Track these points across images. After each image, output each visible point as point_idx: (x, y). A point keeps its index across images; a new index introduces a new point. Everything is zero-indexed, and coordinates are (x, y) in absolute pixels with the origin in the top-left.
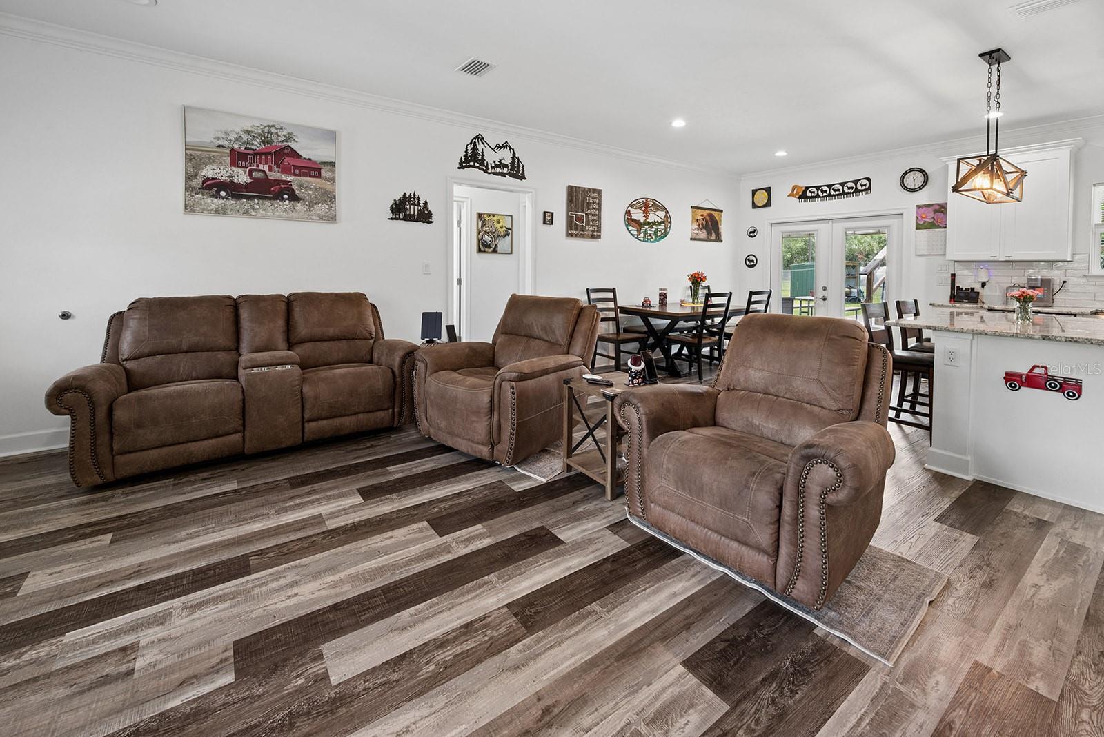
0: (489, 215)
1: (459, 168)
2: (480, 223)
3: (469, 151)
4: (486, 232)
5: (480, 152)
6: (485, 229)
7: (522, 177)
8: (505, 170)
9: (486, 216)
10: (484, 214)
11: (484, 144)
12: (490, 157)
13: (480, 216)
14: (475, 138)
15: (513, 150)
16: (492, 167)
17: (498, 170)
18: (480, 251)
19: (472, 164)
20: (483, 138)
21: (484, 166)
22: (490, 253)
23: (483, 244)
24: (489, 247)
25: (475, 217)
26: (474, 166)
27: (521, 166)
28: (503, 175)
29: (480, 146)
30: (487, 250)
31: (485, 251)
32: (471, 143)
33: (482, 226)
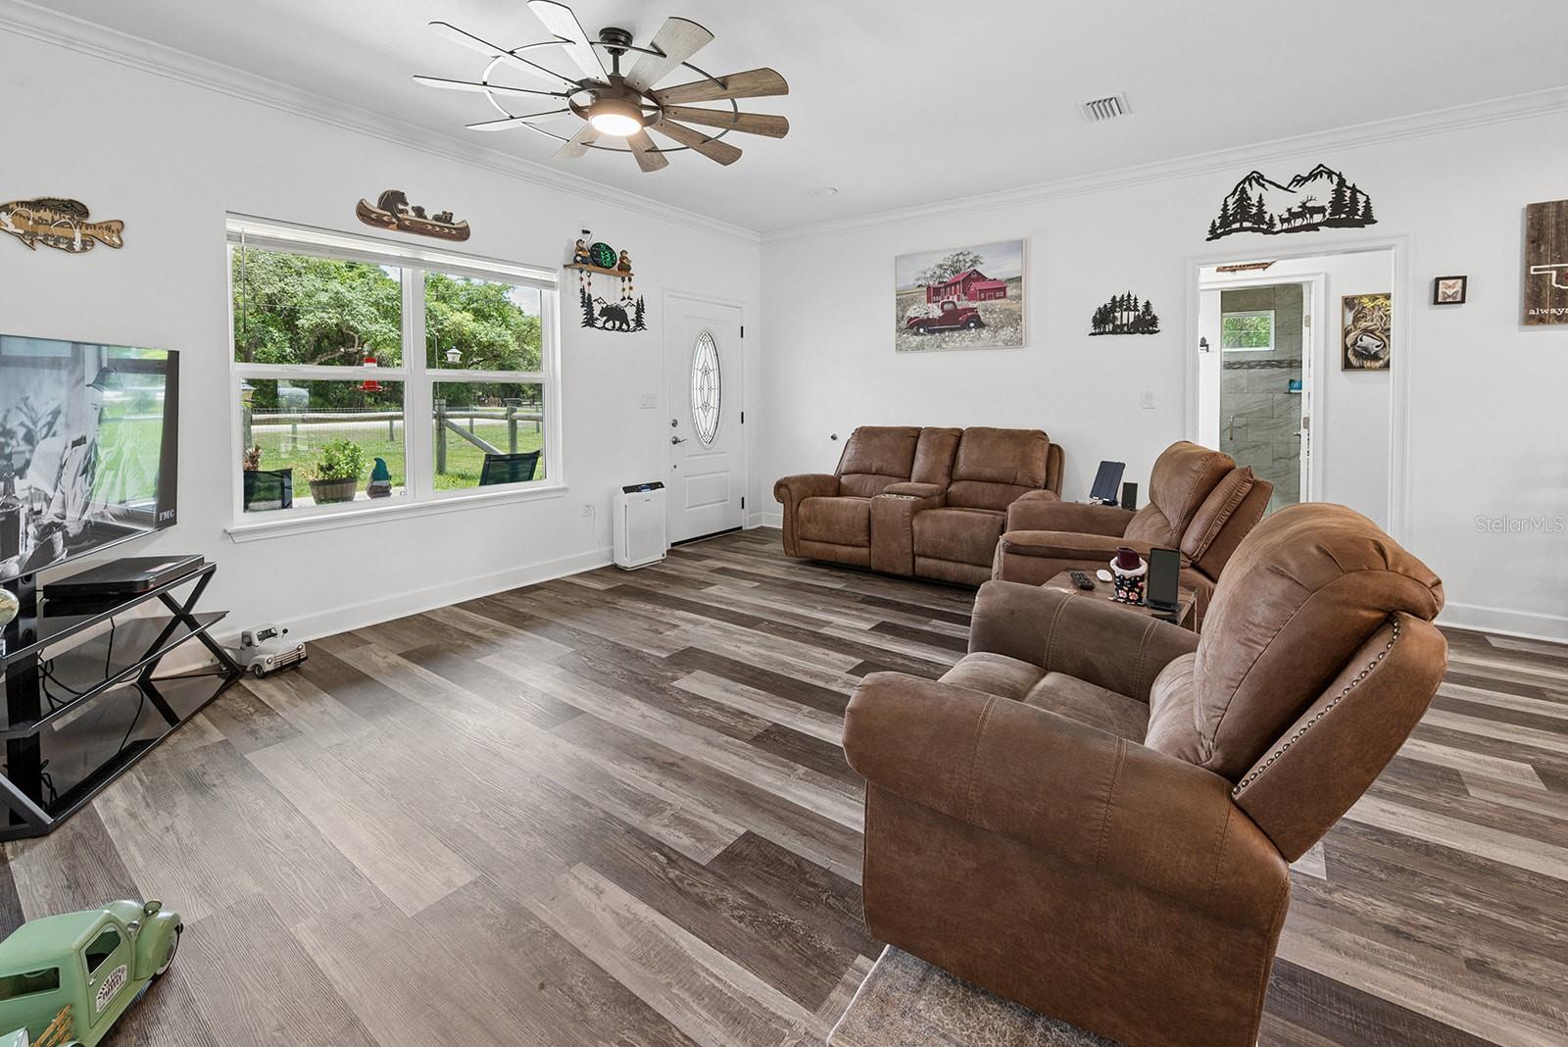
0: (1374, 298)
1: (1208, 239)
2: (1350, 316)
3: (1231, 207)
4: (1366, 331)
5: (1255, 201)
6: (1363, 324)
7: (1368, 219)
8: (1318, 218)
9: (1365, 300)
10: (1361, 297)
11: (1263, 186)
12: (1276, 204)
13: (1349, 302)
14: (1244, 182)
15: (1339, 176)
16: (1283, 221)
17: (1299, 222)
18: (1347, 365)
19: (1237, 225)
20: (1262, 177)
21: (1264, 222)
22: (1375, 369)
23: (1357, 354)
24: (1375, 357)
25: (1337, 305)
26: (1242, 229)
27: (1361, 199)
28: (1314, 227)
29: (1254, 192)
30: (1368, 364)
31: (1362, 367)
32: (1234, 193)
33: (1356, 320)
